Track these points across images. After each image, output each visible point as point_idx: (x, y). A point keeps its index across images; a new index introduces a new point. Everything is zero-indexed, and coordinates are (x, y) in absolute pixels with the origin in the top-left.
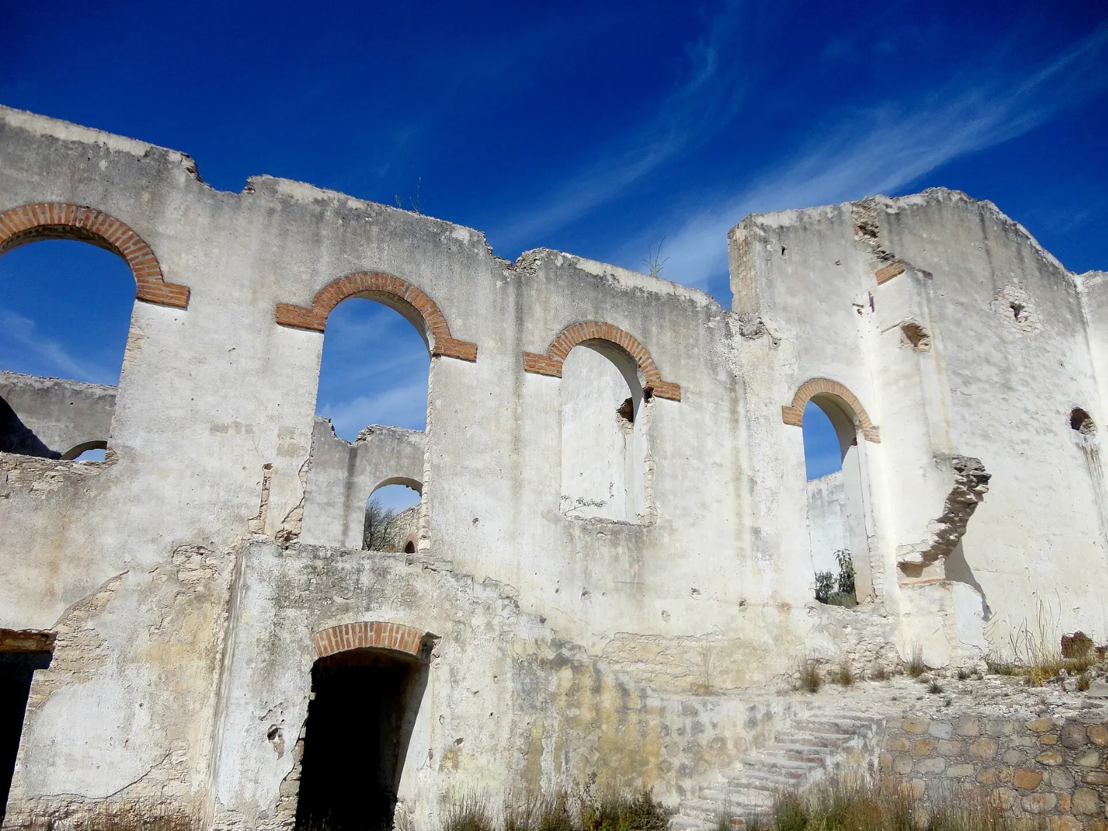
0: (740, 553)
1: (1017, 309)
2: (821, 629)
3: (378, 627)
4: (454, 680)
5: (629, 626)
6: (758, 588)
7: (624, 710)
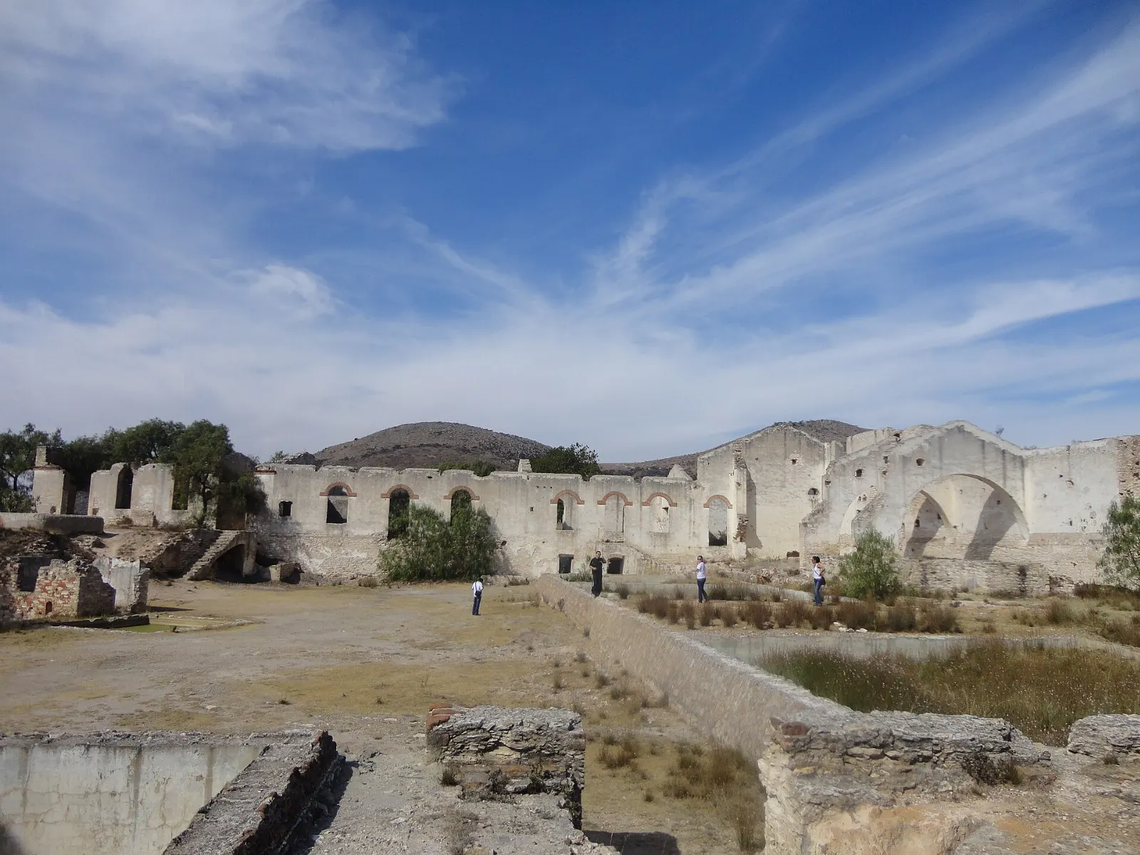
0: (690, 537)
1: (794, 461)
2: (709, 552)
3: (614, 555)
4: (628, 562)
5: (663, 552)
6: (694, 543)
7: (656, 567)
